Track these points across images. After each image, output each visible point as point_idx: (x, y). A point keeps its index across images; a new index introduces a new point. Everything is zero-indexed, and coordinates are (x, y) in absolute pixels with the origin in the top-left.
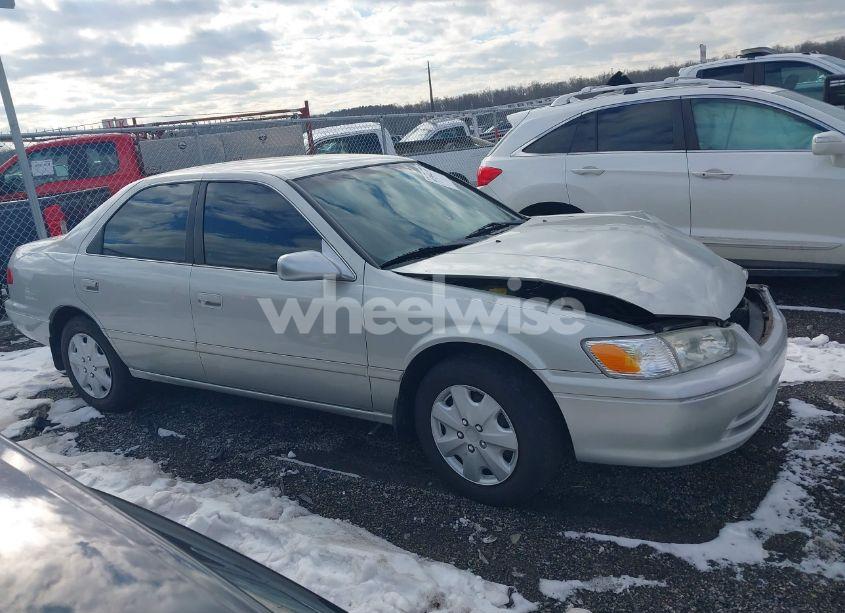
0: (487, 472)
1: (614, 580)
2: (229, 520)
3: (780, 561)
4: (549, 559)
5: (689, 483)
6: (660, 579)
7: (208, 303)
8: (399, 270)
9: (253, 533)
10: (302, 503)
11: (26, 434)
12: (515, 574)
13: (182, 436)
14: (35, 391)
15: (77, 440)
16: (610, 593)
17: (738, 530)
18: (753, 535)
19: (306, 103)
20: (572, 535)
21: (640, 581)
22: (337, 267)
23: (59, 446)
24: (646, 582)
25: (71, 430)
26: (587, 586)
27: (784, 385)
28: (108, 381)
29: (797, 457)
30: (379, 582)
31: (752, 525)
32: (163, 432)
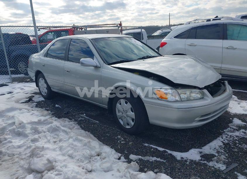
0: (128, 124)
1: (151, 158)
2: (58, 127)
3: (203, 161)
4: (137, 150)
5: (188, 137)
6: (164, 160)
7: (67, 71)
8: (112, 66)
9: (63, 131)
10: (81, 127)
11: (26, 102)
12: (125, 152)
13: (60, 107)
14: (33, 92)
15: (36, 105)
16: (148, 161)
17: (195, 151)
18: (199, 152)
19: (121, 22)
20: (146, 145)
21: (159, 159)
22: (96, 64)
23: (31, 106)
24: (160, 160)
25: (36, 102)
26: (143, 158)
27: (235, 114)
28: (46, 91)
29: (226, 134)
30: (86, 147)
31: (200, 150)
32: (57, 106)
